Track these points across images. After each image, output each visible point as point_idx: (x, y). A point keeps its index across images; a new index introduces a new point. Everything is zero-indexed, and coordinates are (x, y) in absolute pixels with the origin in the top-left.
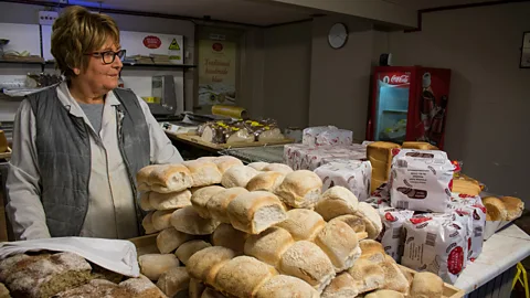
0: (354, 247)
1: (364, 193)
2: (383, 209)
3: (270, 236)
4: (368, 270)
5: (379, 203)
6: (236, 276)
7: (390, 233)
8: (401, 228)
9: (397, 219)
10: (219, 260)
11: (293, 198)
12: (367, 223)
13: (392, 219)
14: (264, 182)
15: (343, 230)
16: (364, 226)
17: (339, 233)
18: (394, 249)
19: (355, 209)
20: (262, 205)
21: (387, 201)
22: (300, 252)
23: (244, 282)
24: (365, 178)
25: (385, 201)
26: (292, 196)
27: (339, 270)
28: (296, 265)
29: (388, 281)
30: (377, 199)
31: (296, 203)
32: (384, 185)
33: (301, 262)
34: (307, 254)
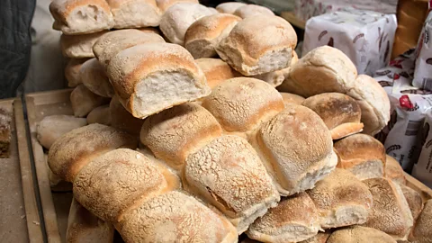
0: (322, 156)
1: (377, 60)
2: (398, 89)
3: (176, 121)
4: (344, 195)
5: (396, 77)
6: (97, 185)
7: (401, 126)
8: (421, 122)
9: (416, 108)
10: (92, 149)
11: (241, 60)
12: (364, 110)
13: (409, 107)
14: (207, 29)
15: (304, 126)
16: (359, 114)
17: (297, 131)
18: (405, 149)
19: (349, 85)
20: (156, 68)
21: (408, 77)
22: (217, 158)
23: (106, 197)
24: (381, 39)
25: (405, 75)
26: (239, 55)
27: (287, 193)
28: (203, 180)
29: (378, 213)
30: (394, 71)
31: (244, 67)
32: (411, 51)
33: (212, 176)
34: (227, 162)
